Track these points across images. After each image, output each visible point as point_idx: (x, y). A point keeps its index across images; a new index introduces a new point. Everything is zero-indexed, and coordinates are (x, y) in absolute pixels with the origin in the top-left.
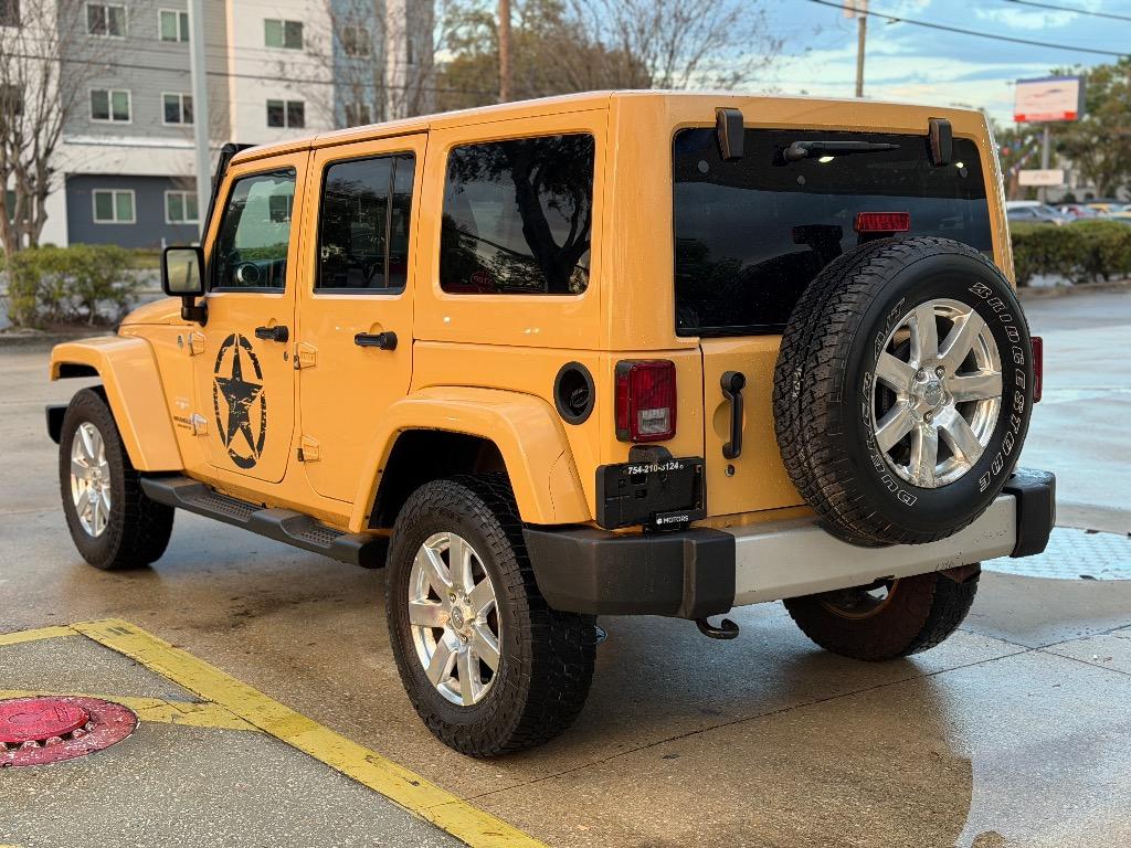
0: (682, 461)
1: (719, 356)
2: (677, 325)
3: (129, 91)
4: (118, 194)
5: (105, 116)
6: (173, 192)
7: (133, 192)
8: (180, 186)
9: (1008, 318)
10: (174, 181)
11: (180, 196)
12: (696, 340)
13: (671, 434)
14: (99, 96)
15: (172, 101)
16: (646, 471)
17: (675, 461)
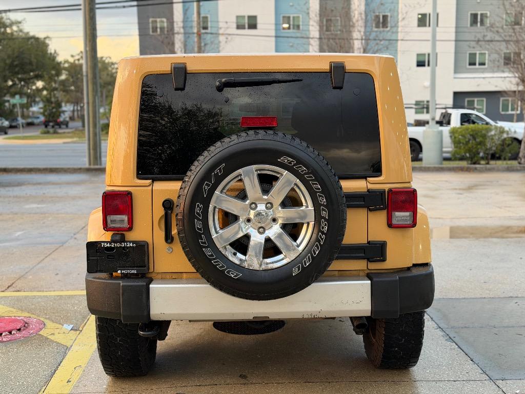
0: (134, 242)
1: (162, 191)
2: (138, 174)
3: (487, 52)
4: (478, 101)
5: (475, 64)
6: (505, 98)
7: (485, 99)
8: (506, 95)
9: (311, 177)
10: (504, 94)
11: (508, 100)
12: (149, 181)
13: (130, 229)
14: (472, 56)
15: (507, 55)
16: (113, 246)
17: (130, 242)
